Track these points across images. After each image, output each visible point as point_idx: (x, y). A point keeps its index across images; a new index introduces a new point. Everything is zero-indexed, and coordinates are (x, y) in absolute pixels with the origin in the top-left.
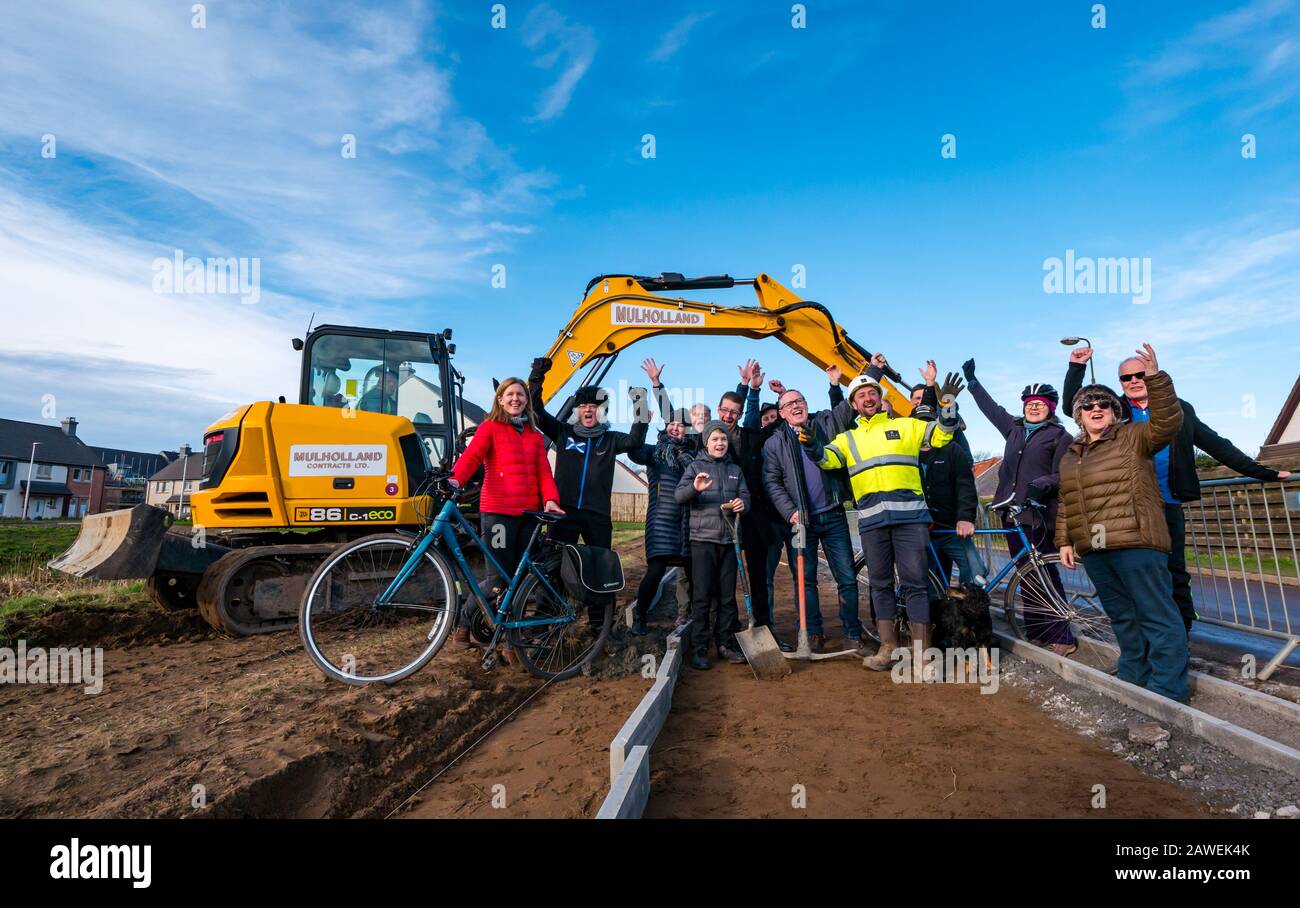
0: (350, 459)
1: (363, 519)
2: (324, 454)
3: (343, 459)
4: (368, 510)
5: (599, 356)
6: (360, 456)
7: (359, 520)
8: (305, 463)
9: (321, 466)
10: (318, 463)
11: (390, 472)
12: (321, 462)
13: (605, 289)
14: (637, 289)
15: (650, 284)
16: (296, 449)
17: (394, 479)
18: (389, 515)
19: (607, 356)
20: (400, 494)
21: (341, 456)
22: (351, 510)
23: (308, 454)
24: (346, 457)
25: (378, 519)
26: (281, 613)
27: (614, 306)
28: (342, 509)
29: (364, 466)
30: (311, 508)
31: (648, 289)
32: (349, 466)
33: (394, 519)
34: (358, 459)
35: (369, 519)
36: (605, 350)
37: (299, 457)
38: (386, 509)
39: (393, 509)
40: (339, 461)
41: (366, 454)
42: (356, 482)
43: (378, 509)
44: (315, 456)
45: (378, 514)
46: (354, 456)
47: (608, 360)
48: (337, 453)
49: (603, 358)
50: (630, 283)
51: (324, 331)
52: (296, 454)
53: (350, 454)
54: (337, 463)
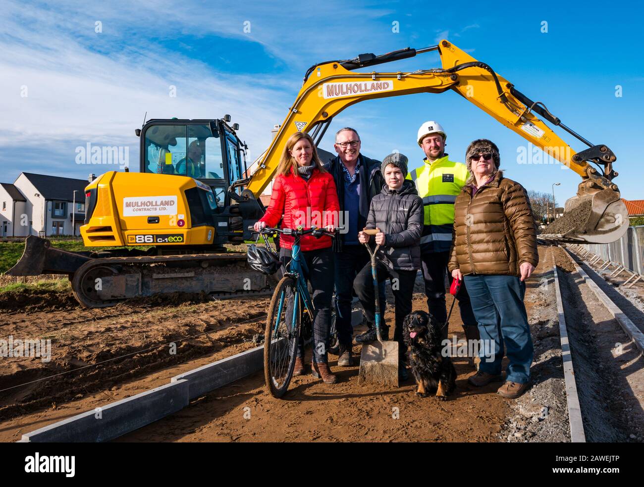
0: (156, 205)
1: (165, 242)
2: (141, 203)
3: (152, 205)
4: (167, 236)
5: (318, 123)
6: (162, 203)
7: (163, 242)
8: (132, 208)
9: (140, 210)
10: (139, 208)
11: (179, 212)
12: (140, 208)
13: (318, 75)
14: (341, 70)
15: (350, 65)
16: (127, 200)
17: (182, 217)
18: (180, 239)
19: (323, 122)
20: (186, 226)
21: (151, 203)
22: (158, 236)
23: (133, 203)
24: (154, 204)
25: (173, 242)
26: (112, 296)
27: (325, 85)
28: (153, 235)
29: (165, 209)
30: (136, 235)
31: (349, 69)
32: (156, 209)
33: (183, 241)
34: (161, 204)
35: (169, 242)
36: (322, 118)
37: (128, 205)
38: (178, 235)
39: (182, 235)
40: (150, 207)
41: (165, 201)
42: (160, 219)
43: (173, 235)
44: (137, 204)
45: (173, 239)
46: (159, 203)
47: (325, 125)
48: (149, 202)
49: (321, 123)
50: (335, 67)
51: (152, 123)
52: (127, 203)
53: (156, 202)
54: (149, 207)
